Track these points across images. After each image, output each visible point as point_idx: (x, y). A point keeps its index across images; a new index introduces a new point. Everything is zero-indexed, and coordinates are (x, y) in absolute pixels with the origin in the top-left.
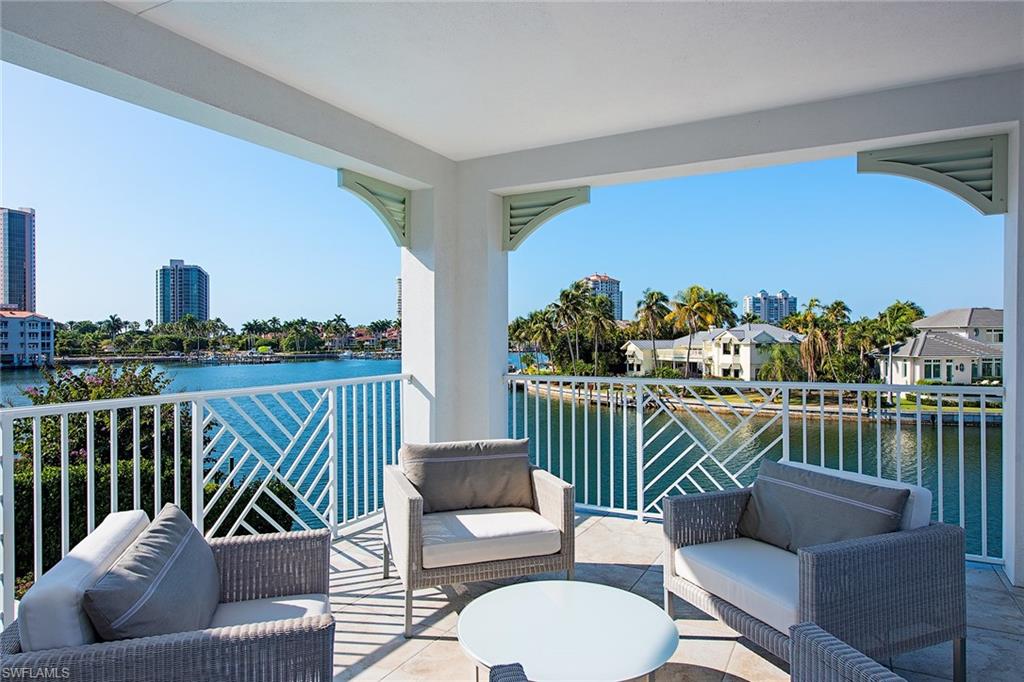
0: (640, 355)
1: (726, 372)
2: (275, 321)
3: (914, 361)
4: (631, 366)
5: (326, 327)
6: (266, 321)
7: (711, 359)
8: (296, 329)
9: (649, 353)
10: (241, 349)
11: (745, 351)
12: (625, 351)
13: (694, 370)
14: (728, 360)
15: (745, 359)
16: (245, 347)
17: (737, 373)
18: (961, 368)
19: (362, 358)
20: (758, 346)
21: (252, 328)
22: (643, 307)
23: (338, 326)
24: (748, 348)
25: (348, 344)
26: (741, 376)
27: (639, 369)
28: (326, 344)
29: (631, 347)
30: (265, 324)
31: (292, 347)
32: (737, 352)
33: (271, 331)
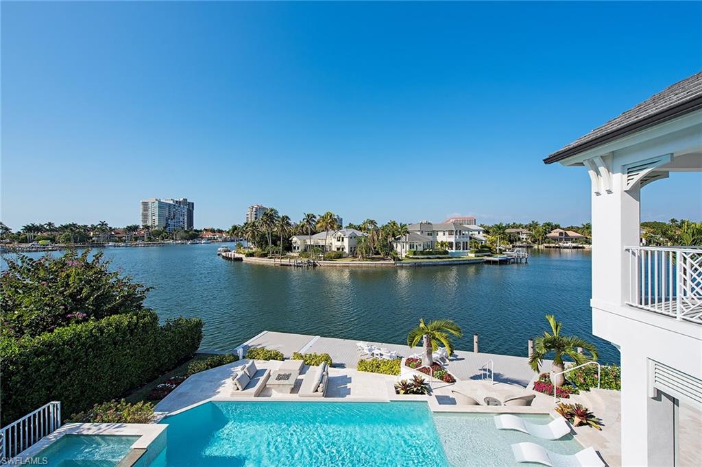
0: (299, 242)
1: (338, 249)
2: (50, 224)
3: (407, 242)
4: (295, 248)
5: (94, 228)
6: (42, 224)
7: (331, 244)
8: (71, 229)
9: (303, 241)
10: (20, 242)
11: (346, 240)
12: (291, 240)
13: (323, 248)
14: (339, 244)
15: (346, 243)
16: (26, 240)
17: (343, 249)
18: (420, 245)
19: (123, 246)
20: (351, 238)
21: (29, 229)
22: (305, 220)
23: (103, 228)
24: (347, 239)
25: (111, 238)
26: (345, 251)
27: (298, 249)
28: (93, 239)
29: (295, 239)
30: (42, 226)
31: (68, 240)
32: (343, 240)
33: (47, 230)
